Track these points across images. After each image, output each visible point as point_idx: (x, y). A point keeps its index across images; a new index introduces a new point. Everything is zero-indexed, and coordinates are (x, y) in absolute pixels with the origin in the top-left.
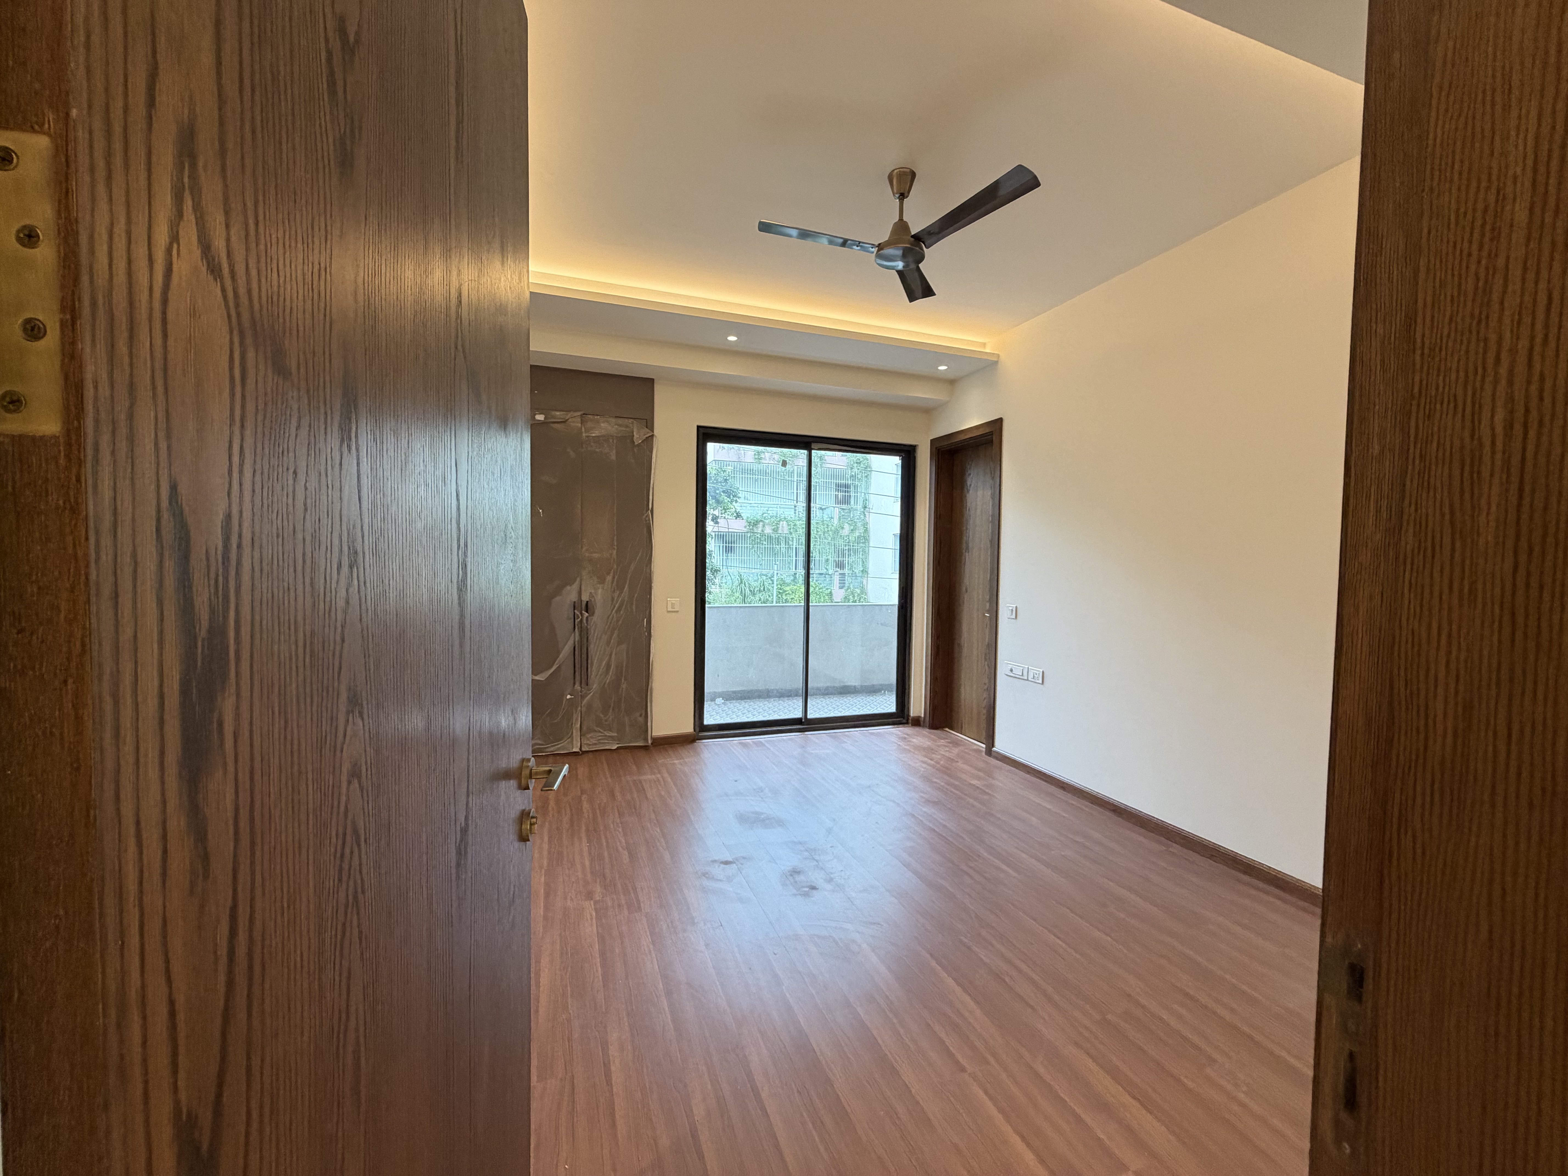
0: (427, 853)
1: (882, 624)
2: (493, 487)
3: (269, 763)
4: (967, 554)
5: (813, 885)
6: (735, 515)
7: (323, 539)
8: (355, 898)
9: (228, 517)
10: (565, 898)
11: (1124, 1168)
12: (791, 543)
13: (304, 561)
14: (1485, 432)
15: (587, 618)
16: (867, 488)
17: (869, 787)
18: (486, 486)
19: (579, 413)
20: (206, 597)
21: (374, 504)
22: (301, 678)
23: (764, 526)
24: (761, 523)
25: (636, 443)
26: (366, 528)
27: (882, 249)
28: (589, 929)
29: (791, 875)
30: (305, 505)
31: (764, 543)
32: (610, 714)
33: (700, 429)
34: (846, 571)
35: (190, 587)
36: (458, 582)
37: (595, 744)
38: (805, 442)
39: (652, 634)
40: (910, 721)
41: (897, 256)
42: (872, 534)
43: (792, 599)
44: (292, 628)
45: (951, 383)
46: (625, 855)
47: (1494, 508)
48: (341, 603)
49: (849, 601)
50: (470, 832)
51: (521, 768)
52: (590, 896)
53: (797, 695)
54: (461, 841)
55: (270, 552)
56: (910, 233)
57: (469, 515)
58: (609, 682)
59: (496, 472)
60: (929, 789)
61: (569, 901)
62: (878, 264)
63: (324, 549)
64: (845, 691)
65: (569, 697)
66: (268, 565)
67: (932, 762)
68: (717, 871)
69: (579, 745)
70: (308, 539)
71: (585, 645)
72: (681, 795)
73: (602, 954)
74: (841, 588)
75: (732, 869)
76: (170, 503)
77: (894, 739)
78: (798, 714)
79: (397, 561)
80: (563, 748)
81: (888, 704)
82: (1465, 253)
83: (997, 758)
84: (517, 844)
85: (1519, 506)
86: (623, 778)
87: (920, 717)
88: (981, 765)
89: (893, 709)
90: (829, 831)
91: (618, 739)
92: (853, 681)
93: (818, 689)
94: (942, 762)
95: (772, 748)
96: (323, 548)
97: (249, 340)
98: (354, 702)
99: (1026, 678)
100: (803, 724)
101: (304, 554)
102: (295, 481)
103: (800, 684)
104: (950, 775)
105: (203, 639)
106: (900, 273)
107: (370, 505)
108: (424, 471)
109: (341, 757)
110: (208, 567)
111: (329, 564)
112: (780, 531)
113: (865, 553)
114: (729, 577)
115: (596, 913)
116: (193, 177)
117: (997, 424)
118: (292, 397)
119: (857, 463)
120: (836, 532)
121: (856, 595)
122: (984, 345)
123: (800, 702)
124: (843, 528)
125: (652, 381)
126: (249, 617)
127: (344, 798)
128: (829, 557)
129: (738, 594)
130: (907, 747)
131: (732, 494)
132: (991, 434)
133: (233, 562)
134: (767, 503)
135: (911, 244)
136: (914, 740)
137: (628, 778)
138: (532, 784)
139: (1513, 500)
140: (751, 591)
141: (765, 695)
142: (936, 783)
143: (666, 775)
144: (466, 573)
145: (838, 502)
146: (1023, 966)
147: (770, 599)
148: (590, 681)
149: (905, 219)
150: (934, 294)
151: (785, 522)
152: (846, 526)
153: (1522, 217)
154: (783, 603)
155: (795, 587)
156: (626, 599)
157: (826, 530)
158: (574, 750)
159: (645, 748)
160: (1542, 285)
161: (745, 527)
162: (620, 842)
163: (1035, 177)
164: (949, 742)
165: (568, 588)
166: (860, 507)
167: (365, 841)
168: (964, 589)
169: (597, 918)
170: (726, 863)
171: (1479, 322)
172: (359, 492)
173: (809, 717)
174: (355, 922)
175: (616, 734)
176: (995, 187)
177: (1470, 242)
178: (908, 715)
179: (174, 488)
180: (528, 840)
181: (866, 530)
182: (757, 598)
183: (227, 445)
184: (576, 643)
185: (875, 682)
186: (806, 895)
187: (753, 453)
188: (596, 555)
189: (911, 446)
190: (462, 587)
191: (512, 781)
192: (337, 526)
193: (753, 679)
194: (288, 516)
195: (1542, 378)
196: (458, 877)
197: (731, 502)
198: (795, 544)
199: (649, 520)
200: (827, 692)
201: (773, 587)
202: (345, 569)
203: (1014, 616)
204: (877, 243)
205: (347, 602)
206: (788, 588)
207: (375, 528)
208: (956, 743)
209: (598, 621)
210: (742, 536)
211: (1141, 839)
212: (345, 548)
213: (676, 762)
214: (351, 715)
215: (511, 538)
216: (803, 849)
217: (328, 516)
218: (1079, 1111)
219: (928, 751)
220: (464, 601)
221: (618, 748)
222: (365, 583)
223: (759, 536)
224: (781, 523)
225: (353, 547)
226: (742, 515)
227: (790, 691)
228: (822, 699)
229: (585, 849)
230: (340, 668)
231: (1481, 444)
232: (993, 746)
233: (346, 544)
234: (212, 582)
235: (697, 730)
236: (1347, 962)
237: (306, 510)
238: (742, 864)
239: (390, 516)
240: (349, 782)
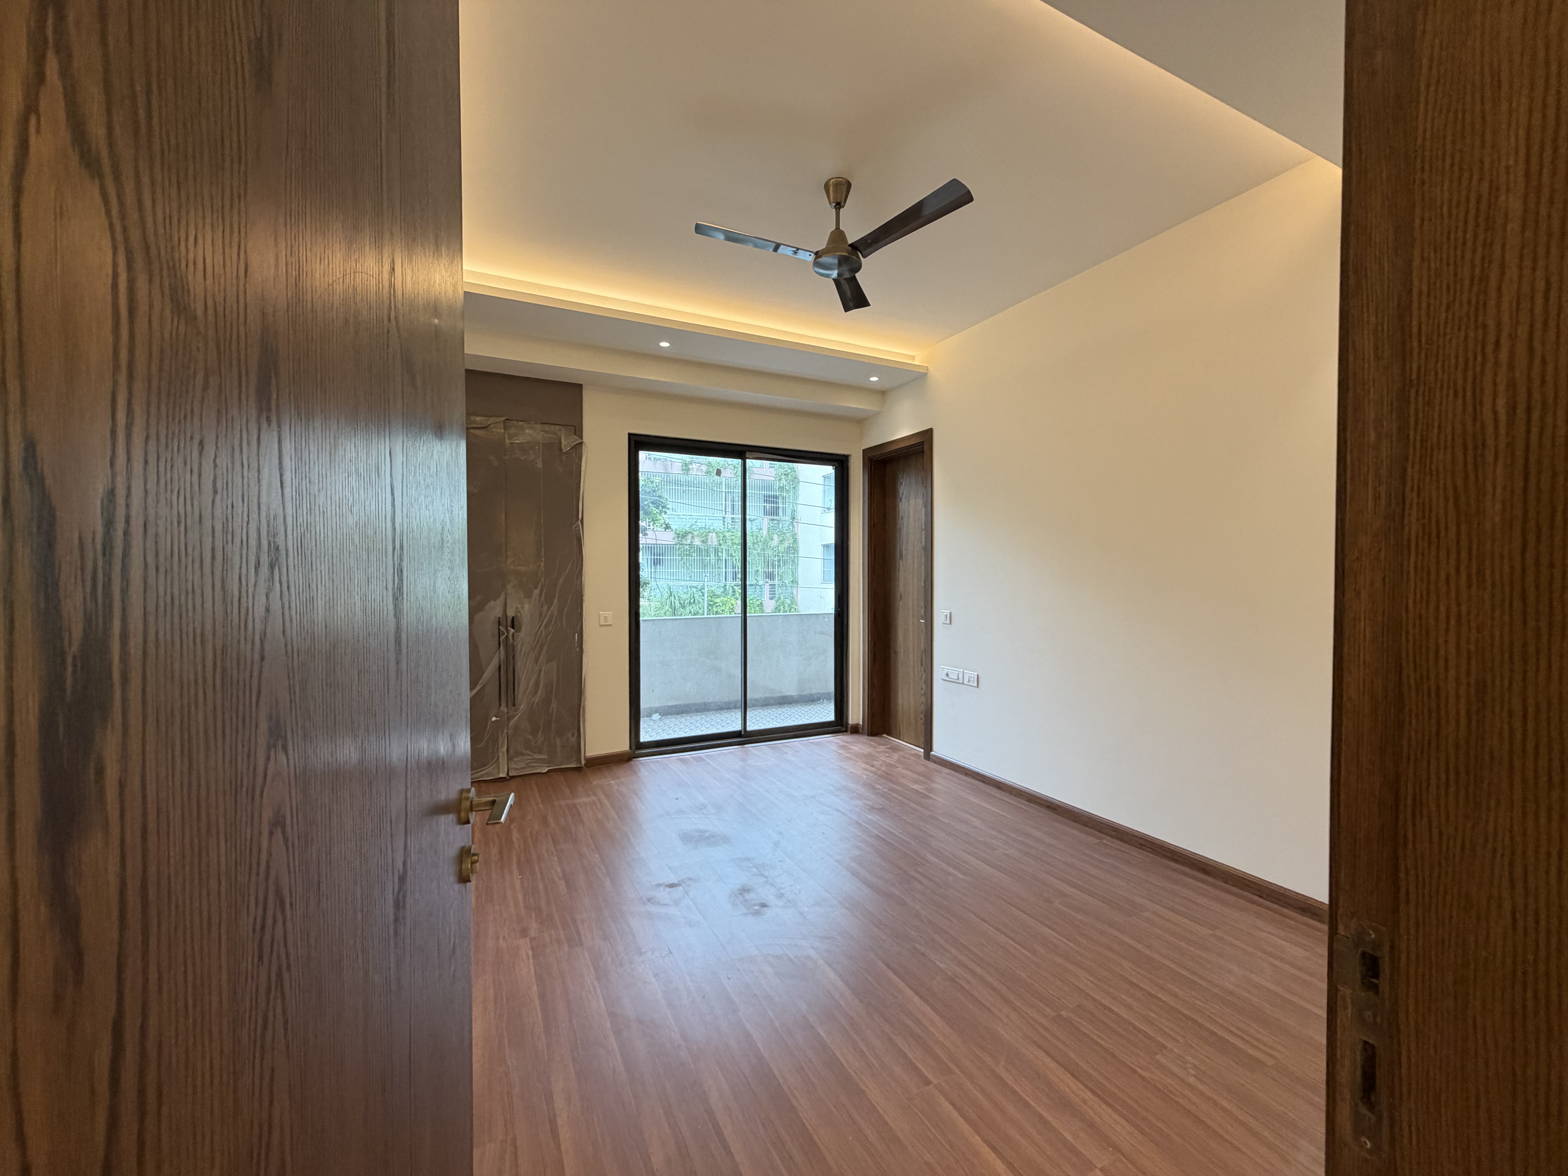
0: (362, 911)
1: (819, 633)
2: (430, 483)
3: (168, 817)
4: (901, 562)
5: (762, 901)
6: (664, 526)
7: (238, 532)
8: (279, 975)
9: (111, 493)
10: (497, 938)
11: (1091, 1166)
12: (720, 554)
13: (213, 557)
14: (1488, 416)
15: (513, 635)
16: (796, 498)
17: (814, 797)
18: (422, 482)
19: (503, 419)
20: (79, 598)
21: (299, 492)
22: (210, 703)
23: (693, 537)
24: (690, 535)
25: (564, 451)
26: (289, 520)
27: (820, 257)
28: (526, 969)
29: (741, 894)
30: (214, 486)
31: (693, 554)
32: (539, 735)
33: (631, 436)
34: (776, 582)
35: (56, 584)
36: (393, 588)
37: (524, 768)
38: (739, 451)
39: (584, 650)
40: (849, 729)
41: (831, 264)
42: (801, 545)
43: (723, 610)
44: (198, 640)
45: (882, 393)
46: (562, 885)
47: (1499, 491)
48: (260, 611)
49: (779, 611)
50: (408, 880)
51: (460, 800)
52: (524, 932)
53: (736, 708)
54: (399, 891)
55: (169, 543)
56: (846, 241)
57: (405, 514)
58: (538, 702)
59: (432, 467)
60: (873, 796)
61: (501, 940)
62: (816, 272)
63: (239, 544)
64: (784, 701)
65: (494, 719)
66: (166, 559)
67: (873, 769)
68: (663, 895)
69: (506, 770)
70: (219, 527)
71: (512, 664)
72: (620, 817)
73: (542, 996)
74: (771, 599)
75: (678, 892)
76: (25, 468)
77: (833, 747)
78: (737, 727)
79: (326, 562)
80: (488, 774)
81: (827, 713)
82: (1460, 241)
83: (935, 762)
84: (457, 887)
85: (1525, 489)
86: (556, 803)
87: (858, 724)
88: (921, 769)
89: (831, 717)
90: (776, 844)
91: (549, 762)
92: (792, 692)
93: (756, 700)
94: (883, 768)
95: (711, 763)
96: (237, 540)
97: (139, 264)
98: (277, 734)
99: (961, 682)
100: (742, 737)
101: (213, 549)
102: (201, 454)
103: (738, 696)
104: (890, 780)
105: (74, 658)
106: (837, 282)
107: (294, 493)
108: (355, 458)
109: (261, 803)
110: (82, 557)
111: (244, 565)
112: (709, 543)
113: (795, 563)
114: (658, 591)
115: (533, 952)
116: (60, 31)
117: (927, 436)
118: (198, 349)
119: (785, 474)
120: (765, 542)
121: (786, 605)
122: (913, 358)
123: (738, 715)
124: (772, 539)
125: (580, 386)
126: (141, 627)
127: (264, 856)
128: (759, 568)
129: (667, 607)
130: (848, 755)
131: (661, 506)
132: (921, 444)
133: (118, 551)
134: (695, 514)
135: (849, 253)
136: (854, 748)
137: (563, 803)
138: (473, 817)
139: (1519, 484)
140: (680, 603)
141: (703, 708)
142: (879, 789)
143: (602, 797)
144: (402, 580)
145: (766, 513)
146: (978, 970)
147: (700, 611)
148: (517, 702)
149: (841, 228)
150: (869, 305)
151: (714, 534)
152: (775, 537)
153: (1515, 205)
154: (713, 614)
155: (726, 599)
156: (555, 613)
157: (755, 541)
158: (501, 775)
159: (579, 769)
160: (1540, 273)
161: (674, 539)
162: (556, 871)
163: (969, 191)
164: (888, 748)
165: (493, 603)
166: (788, 518)
167: (291, 905)
168: (899, 596)
169: (534, 957)
170: (672, 886)
171: (1477, 309)
172: (281, 475)
173: (748, 729)
174: (279, 1009)
175: (546, 757)
176: (919, 206)
177: (1465, 232)
178: (847, 723)
179: (30, 447)
180: (469, 881)
181: (795, 541)
182: (688, 611)
183: (109, 397)
184: (502, 660)
185: (814, 691)
186: (757, 913)
187: (681, 464)
188: (523, 569)
189: (844, 455)
190: (398, 595)
191: (451, 816)
192: (254, 516)
193: (690, 692)
194: (192, 499)
195: (1544, 362)
196: (396, 933)
197: (661, 512)
198: (724, 556)
199: (579, 530)
200: (766, 703)
201: (703, 599)
202: (264, 570)
203: (948, 622)
204: (815, 251)
205: (268, 610)
206: (718, 600)
207: (300, 520)
208: (895, 749)
209: (524, 639)
210: (671, 549)
211: (1075, 832)
212: (265, 543)
213: (612, 782)
214: (273, 751)
215: (448, 542)
216: (751, 865)
217: (243, 501)
218: (1046, 1114)
219: (869, 759)
220: (400, 611)
221: (549, 771)
222: (288, 587)
223: (687, 547)
224: (710, 534)
225: (274, 542)
226: (672, 526)
227: (729, 703)
228: (760, 711)
229: (518, 883)
230: (259, 692)
231: (1483, 427)
232: (931, 750)
233: (266, 538)
234: (89, 577)
235: (634, 747)
236: (1360, 952)
237: (215, 492)
238: (688, 886)
239: (317, 508)
240: (271, 834)
